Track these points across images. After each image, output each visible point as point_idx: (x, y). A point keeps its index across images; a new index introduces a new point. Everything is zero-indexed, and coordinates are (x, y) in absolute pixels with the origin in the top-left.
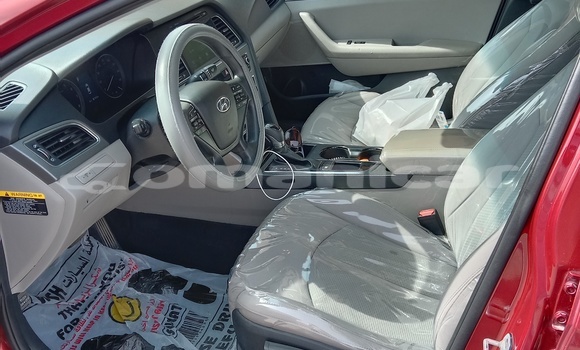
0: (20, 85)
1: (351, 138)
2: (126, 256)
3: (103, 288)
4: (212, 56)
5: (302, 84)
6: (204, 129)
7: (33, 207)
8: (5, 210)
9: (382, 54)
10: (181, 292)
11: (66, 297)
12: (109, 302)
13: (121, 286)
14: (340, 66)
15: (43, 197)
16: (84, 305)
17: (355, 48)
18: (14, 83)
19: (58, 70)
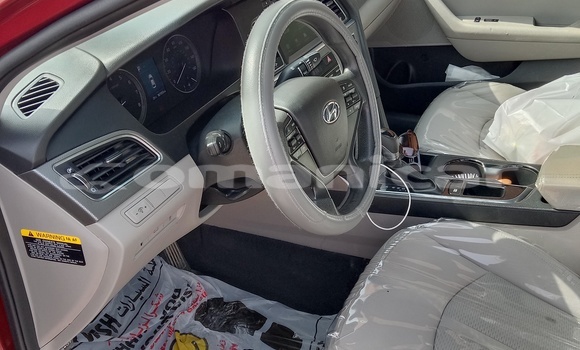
0: (55, 79)
1: (480, 144)
2: (194, 279)
3: (165, 319)
4: (313, 37)
5: (412, 69)
6: (304, 148)
7: (65, 253)
8: (29, 253)
9: (520, 36)
10: (258, 334)
11: (120, 330)
12: (171, 340)
13: (185, 319)
14: (463, 49)
15: (78, 242)
16: (141, 342)
17: (484, 27)
18: (48, 77)
19: (108, 60)
